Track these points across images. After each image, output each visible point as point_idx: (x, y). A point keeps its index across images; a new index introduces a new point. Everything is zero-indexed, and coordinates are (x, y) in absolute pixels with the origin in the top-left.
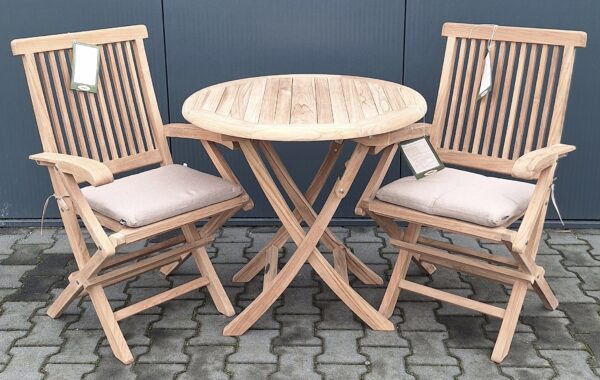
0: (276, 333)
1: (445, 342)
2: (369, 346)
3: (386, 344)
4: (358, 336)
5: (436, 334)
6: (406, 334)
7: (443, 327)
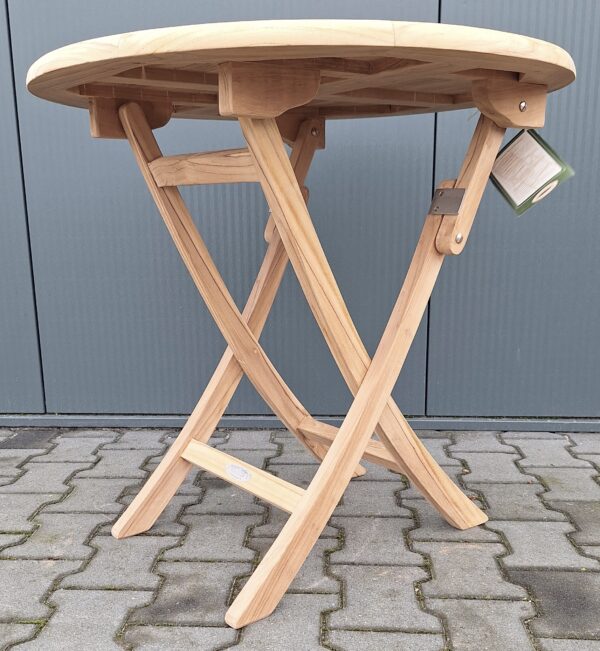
0: (145, 598)
1: (527, 623)
2: (348, 629)
3: (389, 625)
4: (326, 606)
5: (504, 605)
6: (437, 604)
7: (520, 592)
